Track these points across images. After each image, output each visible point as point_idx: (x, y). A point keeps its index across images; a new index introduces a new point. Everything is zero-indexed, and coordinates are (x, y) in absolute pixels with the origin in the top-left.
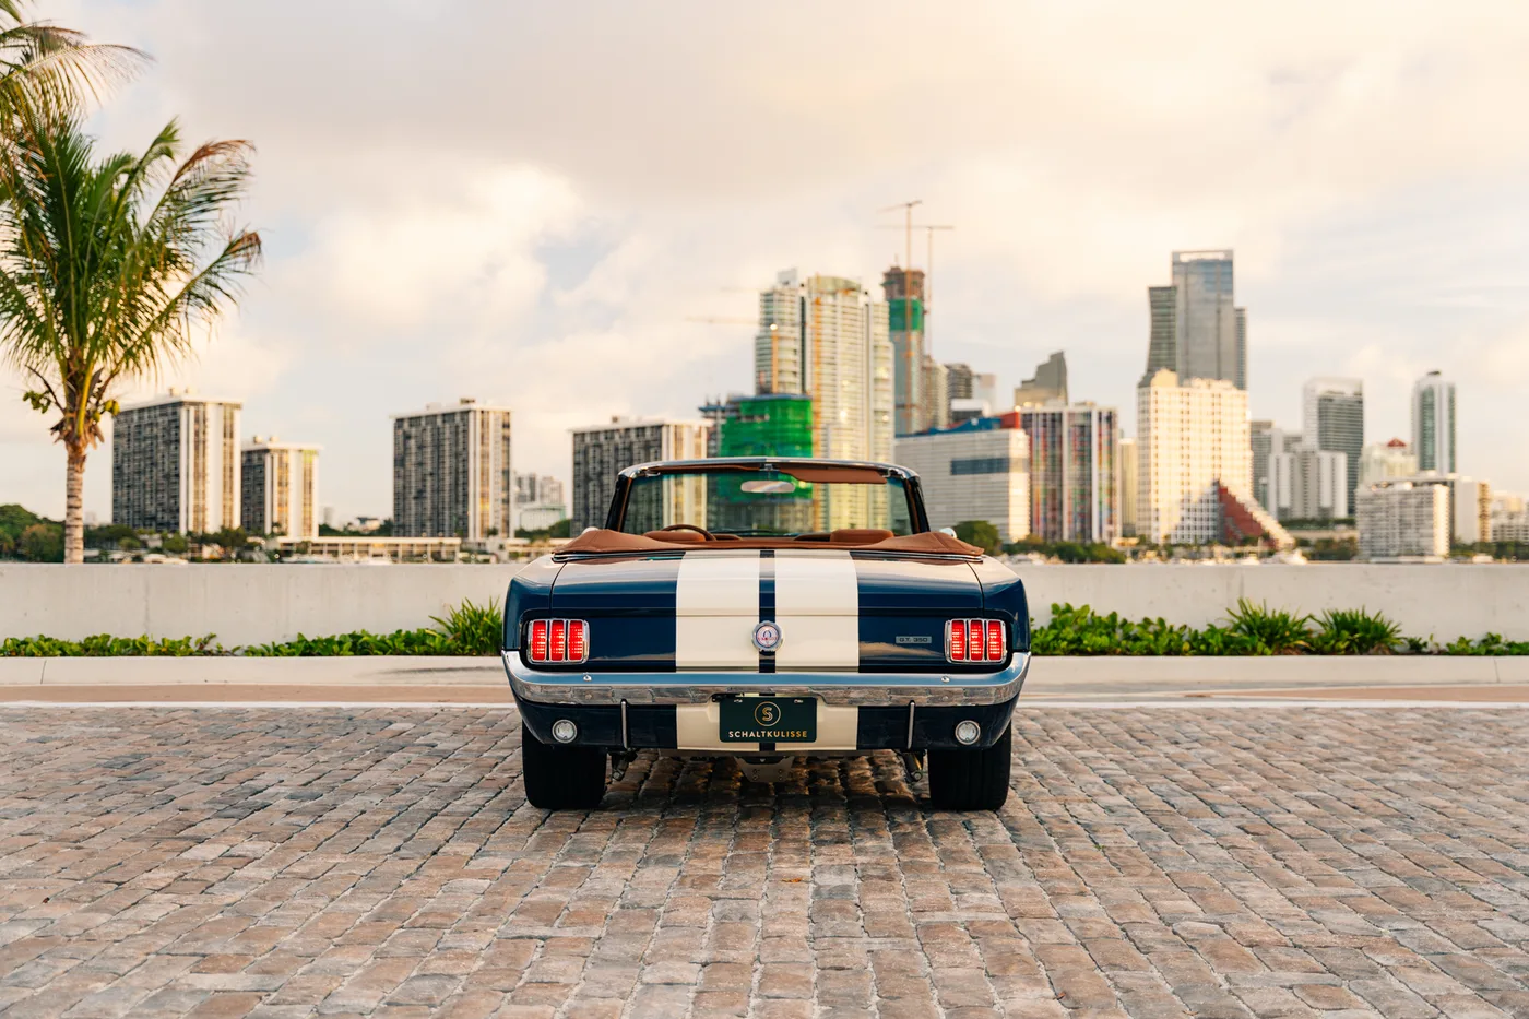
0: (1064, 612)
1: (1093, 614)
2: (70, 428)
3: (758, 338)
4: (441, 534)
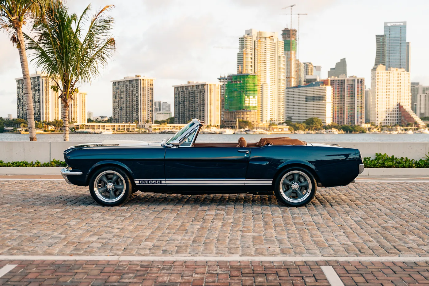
0: (379, 155)
1: (387, 156)
2: (65, 97)
3: (238, 54)
4: (129, 122)
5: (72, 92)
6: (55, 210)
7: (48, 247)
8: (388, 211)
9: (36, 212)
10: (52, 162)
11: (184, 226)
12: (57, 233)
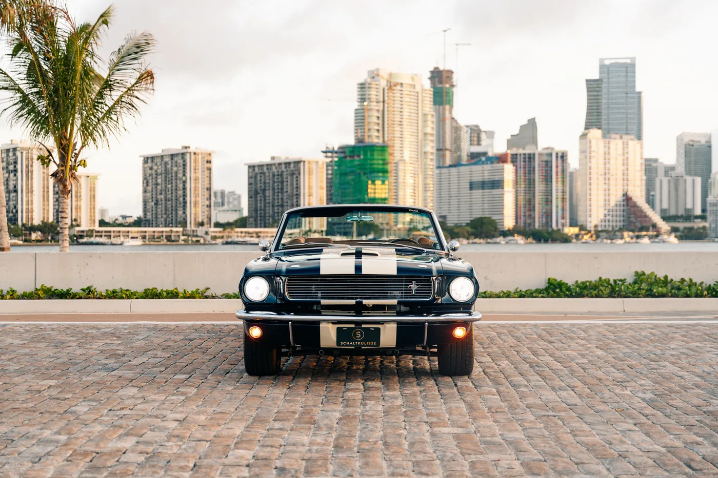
0: (641, 275)
1: (656, 276)
2: (62, 175)
3: (356, 110)
4: (171, 225)
5: (74, 166)
6: (45, 382)
7: (30, 465)
8: (697, 379)
9: (8, 386)
10: (39, 290)
11: (309, 413)
12: (50, 432)
